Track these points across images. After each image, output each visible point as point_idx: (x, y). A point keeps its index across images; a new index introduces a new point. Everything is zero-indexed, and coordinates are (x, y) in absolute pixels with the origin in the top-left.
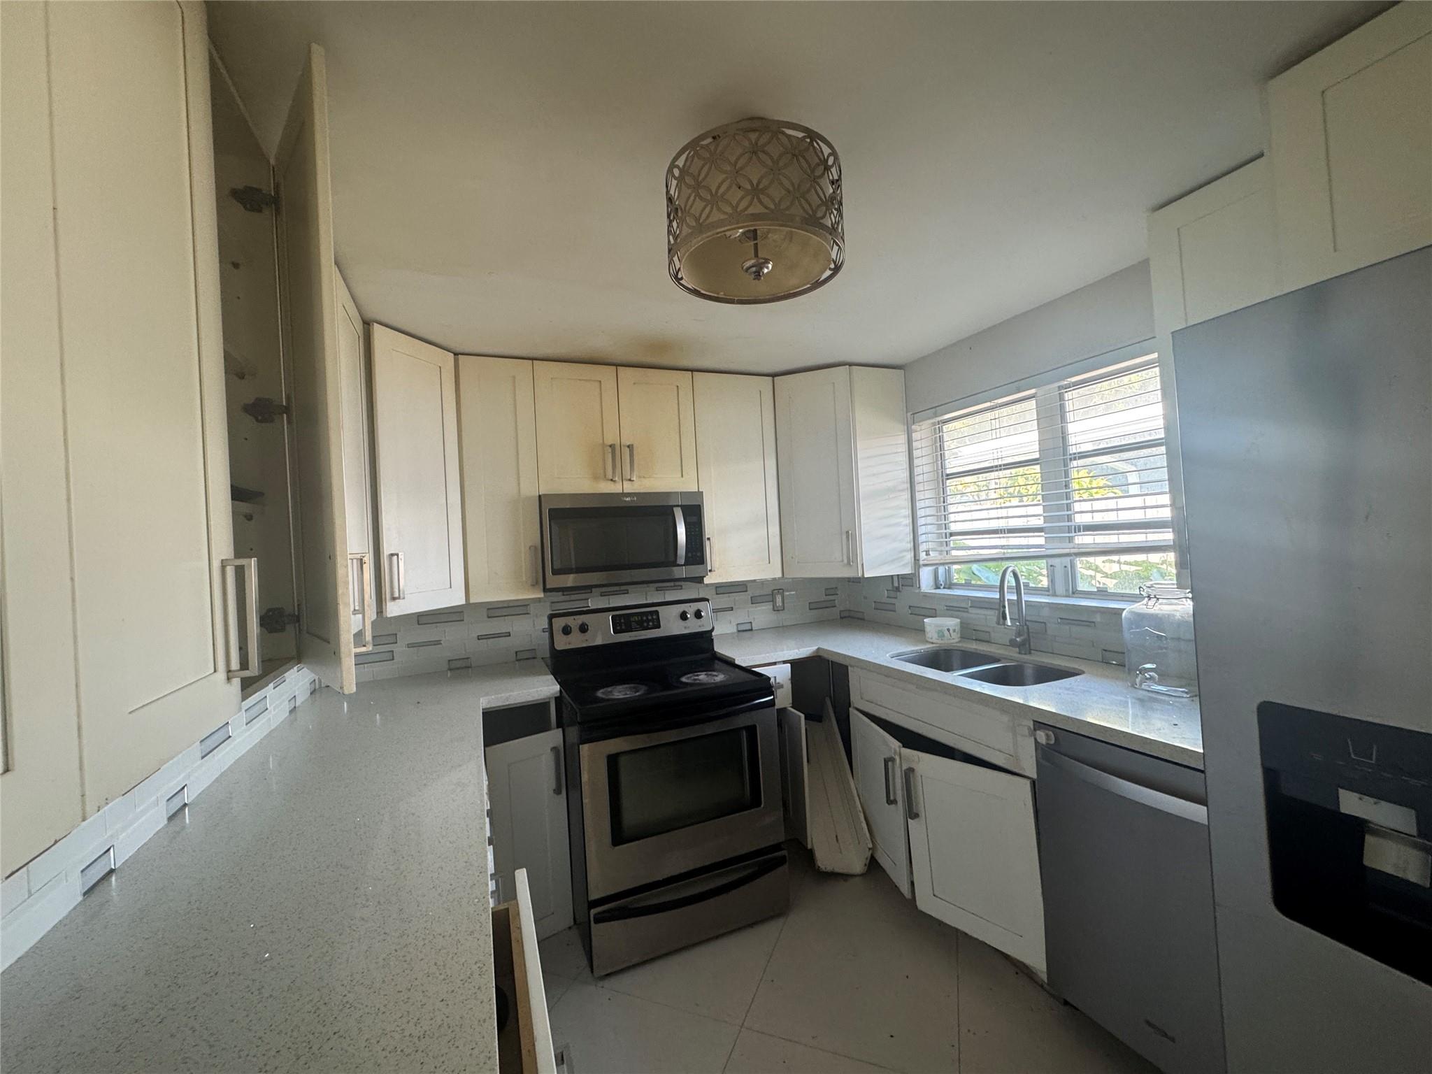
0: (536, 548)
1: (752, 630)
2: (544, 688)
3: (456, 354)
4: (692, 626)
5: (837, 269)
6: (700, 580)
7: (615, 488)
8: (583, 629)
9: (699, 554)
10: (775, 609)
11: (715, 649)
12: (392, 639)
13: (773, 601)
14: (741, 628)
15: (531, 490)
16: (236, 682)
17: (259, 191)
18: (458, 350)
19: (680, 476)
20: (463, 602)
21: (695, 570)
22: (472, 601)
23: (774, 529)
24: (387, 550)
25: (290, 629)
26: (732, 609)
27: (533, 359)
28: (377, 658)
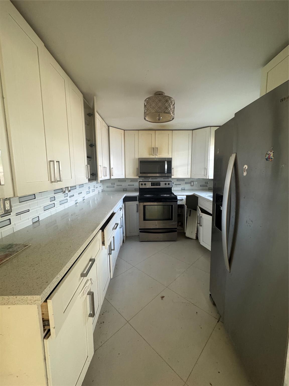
0: (137, 168)
1: (185, 190)
2: (137, 194)
3: (124, 130)
4: (167, 186)
5: (173, 119)
6: (171, 177)
7: (154, 157)
8: (145, 184)
9: (170, 171)
10: (191, 186)
11: (172, 191)
12: (114, 184)
13: (191, 184)
14: (182, 189)
15: (137, 157)
16: (88, 179)
17: (90, 113)
18: (125, 130)
19: (168, 154)
20: (124, 178)
21: (169, 175)
22: (126, 178)
23: (190, 167)
24: (111, 167)
25: (95, 176)
26: (180, 185)
27: (138, 130)
28: (111, 187)
